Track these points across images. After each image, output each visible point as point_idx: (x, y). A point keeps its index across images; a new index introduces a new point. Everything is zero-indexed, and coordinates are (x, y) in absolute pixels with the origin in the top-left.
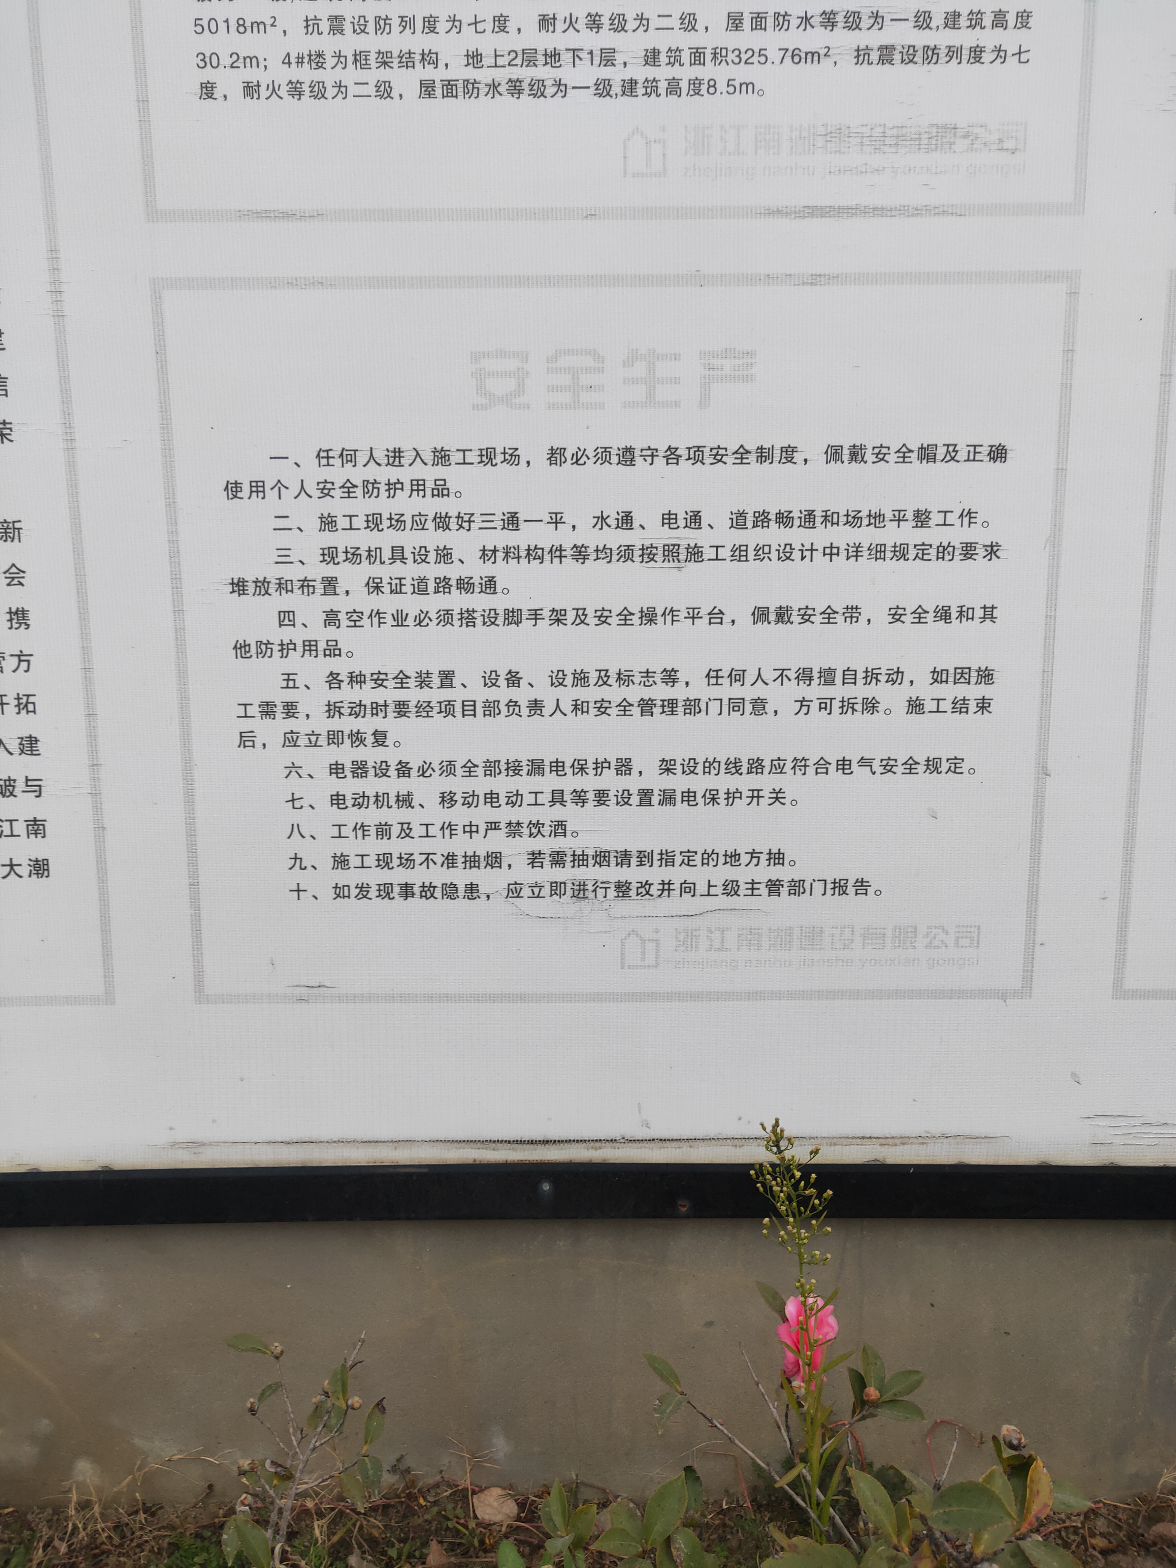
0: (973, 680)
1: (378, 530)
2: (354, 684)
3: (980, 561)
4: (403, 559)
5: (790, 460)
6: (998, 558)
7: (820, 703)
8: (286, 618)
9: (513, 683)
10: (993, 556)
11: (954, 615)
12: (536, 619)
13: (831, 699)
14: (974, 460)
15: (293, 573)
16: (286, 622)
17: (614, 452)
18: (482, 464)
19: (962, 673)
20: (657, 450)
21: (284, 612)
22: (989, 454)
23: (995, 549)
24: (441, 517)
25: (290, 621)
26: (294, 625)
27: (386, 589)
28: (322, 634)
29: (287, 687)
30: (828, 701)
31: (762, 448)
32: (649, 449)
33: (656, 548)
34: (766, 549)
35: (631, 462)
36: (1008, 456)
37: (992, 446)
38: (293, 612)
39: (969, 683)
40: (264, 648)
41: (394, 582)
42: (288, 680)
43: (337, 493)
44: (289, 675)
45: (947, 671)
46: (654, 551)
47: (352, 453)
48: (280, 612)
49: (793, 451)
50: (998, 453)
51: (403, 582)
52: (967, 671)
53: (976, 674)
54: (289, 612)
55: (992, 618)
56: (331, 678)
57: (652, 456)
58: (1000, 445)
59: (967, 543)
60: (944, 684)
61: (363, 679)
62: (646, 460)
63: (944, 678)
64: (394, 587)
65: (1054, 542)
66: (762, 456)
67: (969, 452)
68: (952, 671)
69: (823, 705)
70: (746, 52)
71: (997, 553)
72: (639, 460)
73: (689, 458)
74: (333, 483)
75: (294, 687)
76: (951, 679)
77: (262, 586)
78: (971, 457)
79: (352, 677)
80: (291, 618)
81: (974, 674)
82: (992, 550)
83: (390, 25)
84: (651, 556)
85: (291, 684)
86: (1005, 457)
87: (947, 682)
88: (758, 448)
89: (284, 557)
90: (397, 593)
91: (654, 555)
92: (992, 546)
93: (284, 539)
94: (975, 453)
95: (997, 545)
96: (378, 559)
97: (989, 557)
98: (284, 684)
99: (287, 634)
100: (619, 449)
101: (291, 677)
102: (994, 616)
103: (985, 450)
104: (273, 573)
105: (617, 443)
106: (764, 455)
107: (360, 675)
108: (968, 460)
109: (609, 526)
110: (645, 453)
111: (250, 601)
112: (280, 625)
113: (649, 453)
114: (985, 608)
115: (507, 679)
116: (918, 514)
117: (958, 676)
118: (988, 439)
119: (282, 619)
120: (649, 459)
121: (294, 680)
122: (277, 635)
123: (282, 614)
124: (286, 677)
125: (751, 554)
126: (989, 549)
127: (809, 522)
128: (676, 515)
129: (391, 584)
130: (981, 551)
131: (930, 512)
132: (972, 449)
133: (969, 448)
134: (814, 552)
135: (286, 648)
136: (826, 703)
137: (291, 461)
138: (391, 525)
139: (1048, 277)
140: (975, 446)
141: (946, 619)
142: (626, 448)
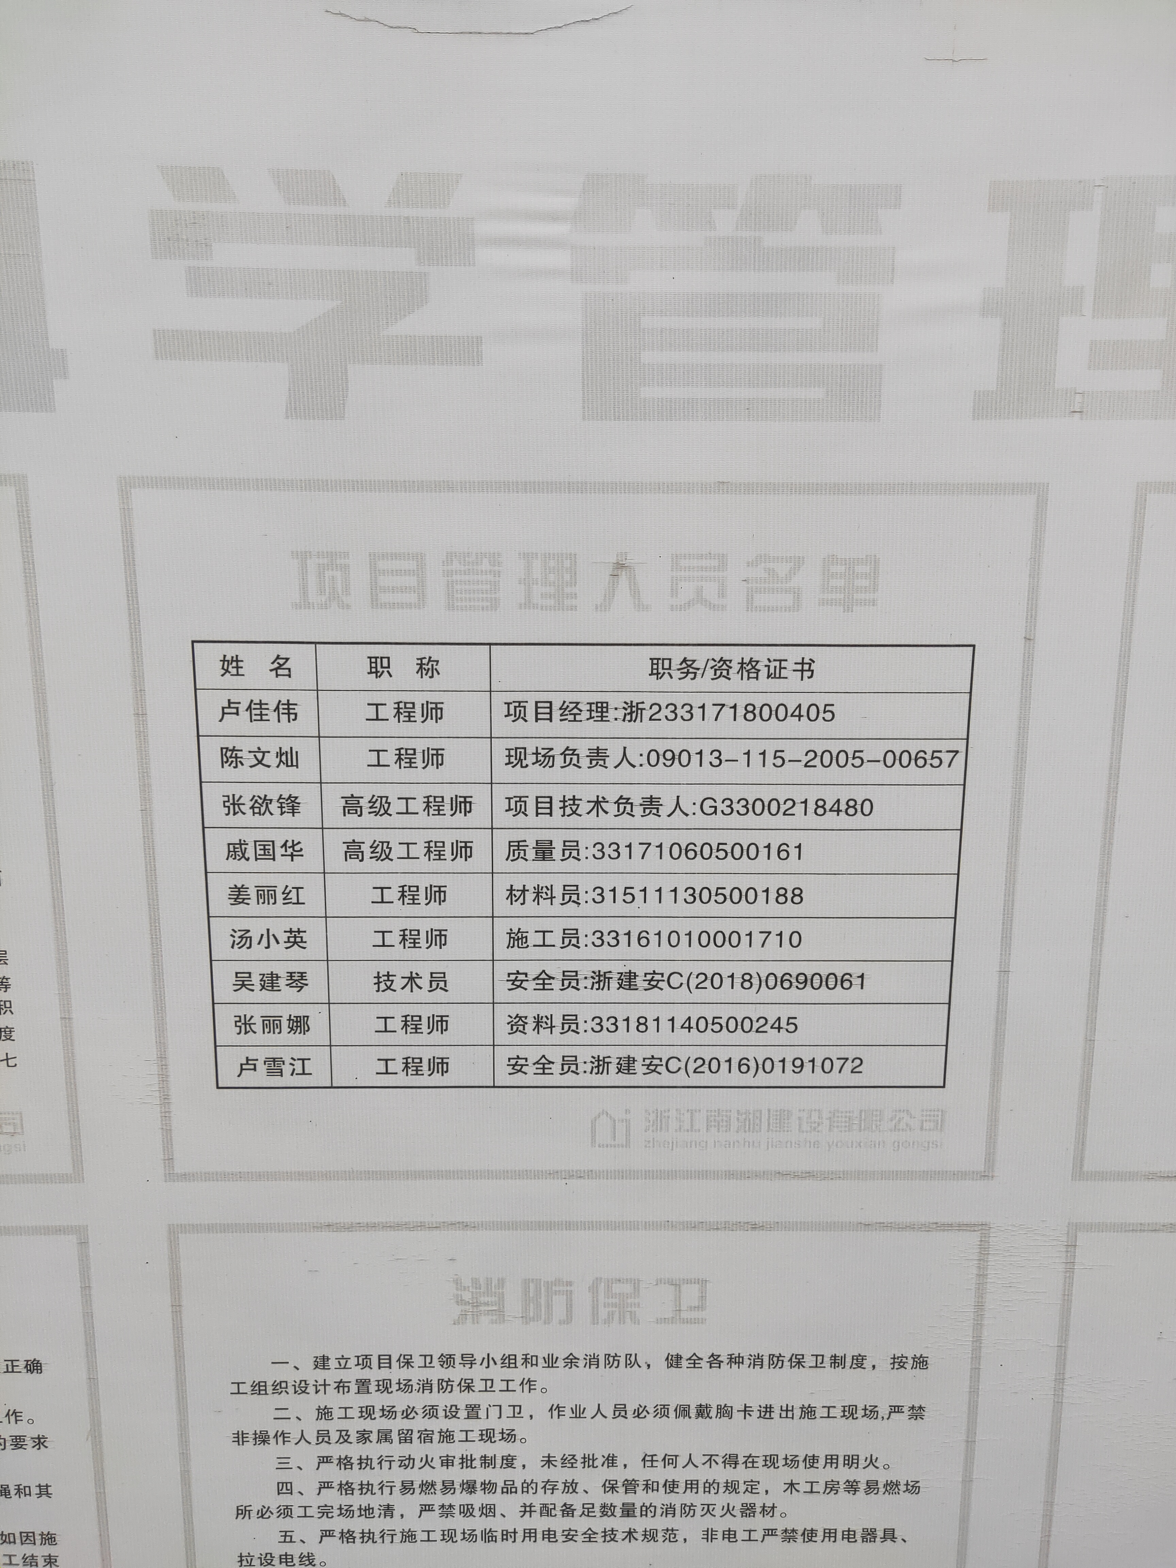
0: (38, 1542)
3: (30, 1450)
6: (46, 1447)
10: (41, 1446)
11: (13, 1492)
14: (13, 1372)
19: (27, 1536)
22: (26, 1367)
23: (42, 1440)
36: (43, 1368)
37: (27, 1361)
39: (35, 1544)
45: (14, 1534)
50: (34, 1366)
52: (31, 1534)
53: (40, 1537)
55: (48, 1495)
58: (35, 1360)
59: (16, 1436)
60: (12, 1544)
63: (12, 1540)
65: (95, 1435)
67: (7, 1365)
68: (17, 1535)
71: (45, 1444)
76: (18, 1541)
78: (10, 1370)
81: (38, 1537)
82: (40, 1442)
86: (41, 1369)
87: (14, 1542)
92: (39, 1438)
94: (13, 1366)
95: (44, 1437)
97: (37, 1447)
102: (49, 1492)
103: (22, 1364)
108: (7, 1372)
114: (40, 1486)
117: (24, 1539)
118: (23, 1355)
126: (37, 1441)
130: (29, 1443)
132: (10, 1363)
133: (7, 1363)
139: (59, 1230)
140: (12, 1361)
141: (6, 1495)
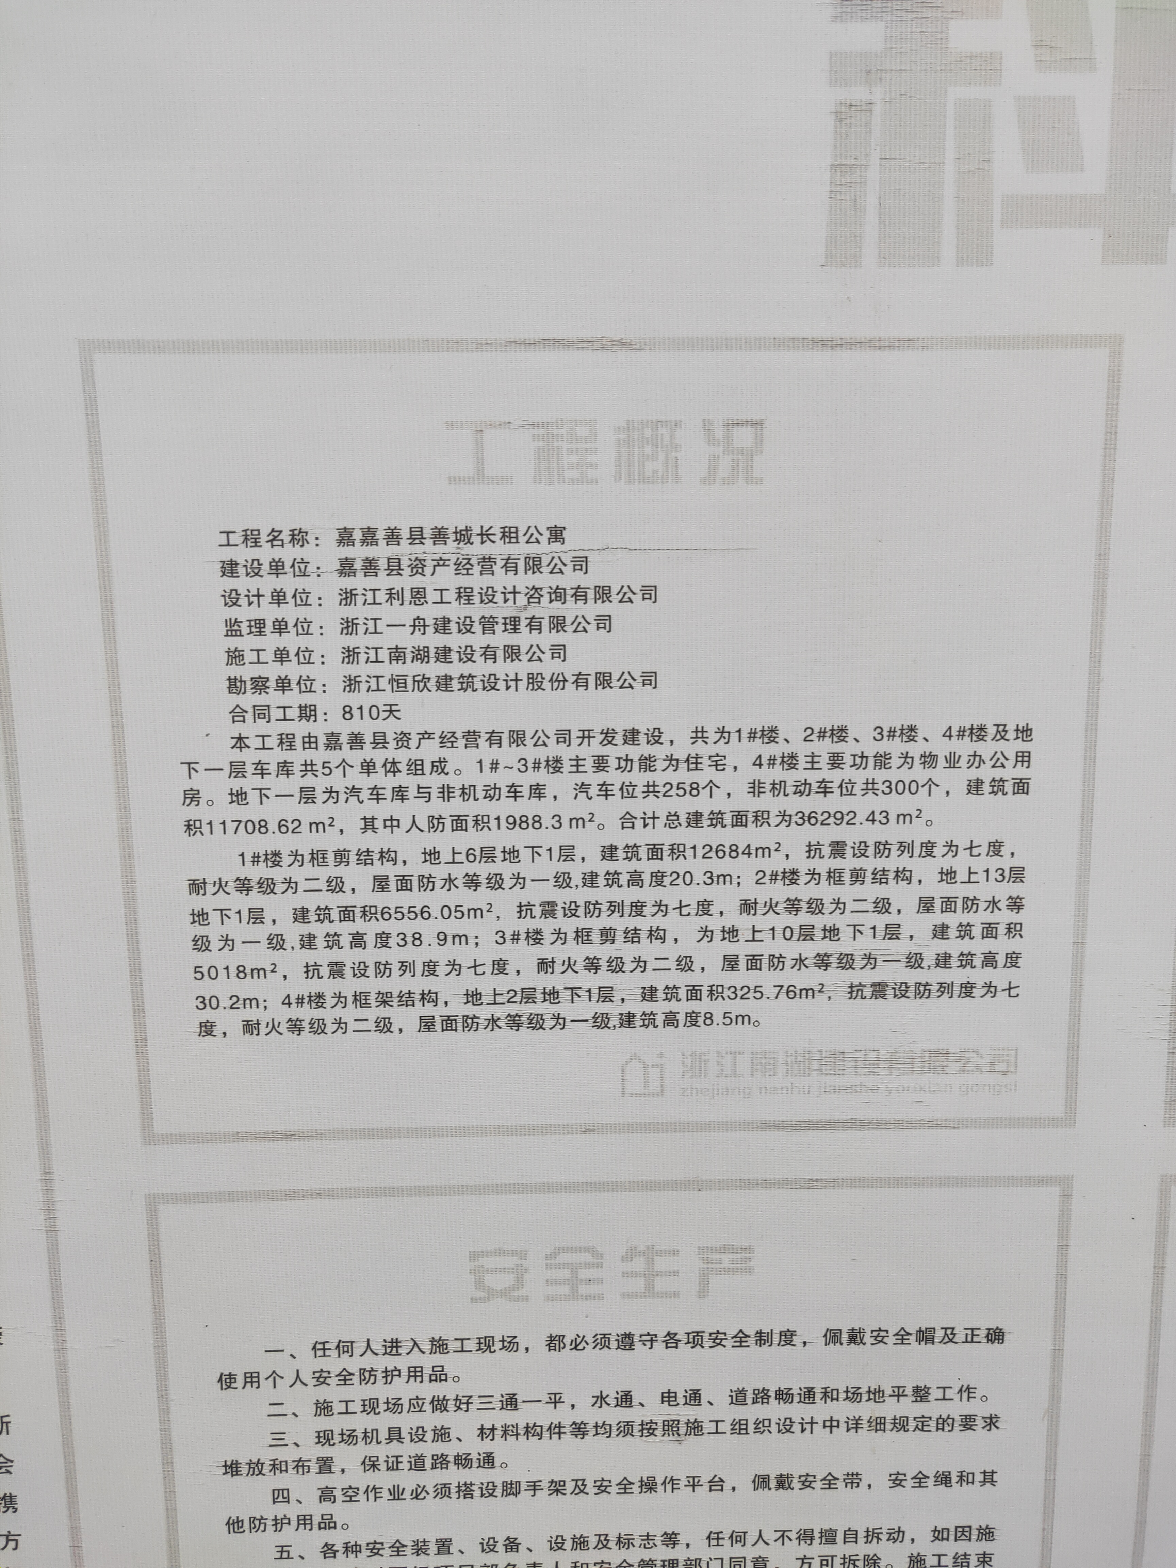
0: (974, 1537)
1: (375, 1413)
2: (350, 1554)
3: (980, 1432)
4: (400, 1439)
5: (789, 1343)
6: (997, 1428)
7: (822, 1561)
8: (280, 1496)
9: (512, 1549)
10: (993, 1427)
11: (954, 1479)
12: (535, 1490)
13: (832, 1557)
14: (972, 1342)
15: (288, 1455)
16: (280, 1499)
17: (613, 1338)
18: (480, 1352)
19: (963, 1531)
20: (656, 1336)
21: (279, 1490)
22: (987, 1336)
23: (994, 1420)
24: (438, 1400)
25: (284, 1498)
26: (288, 1502)
27: (383, 1467)
28: (317, 1510)
29: (281, 1558)
30: (830, 1559)
31: (761, 1333)
32: (648, 1334)
33: (656, 1423)
34: (766, 1423)
35: (631, 1346)
36: (1005, 1338)
37: (989, 1329)
38: (288, 1490)
39: (970, 1540)
40: (257, 1523)
41: (390, 1460)
42: (282, 1552)
43: (333, 1381)
44: (282, 1547)
45: (948, 1529)
46: (654, 1426)
47: (349, 1344)
48: (274, 1490)
49: (792, 1335)
50: (996, 1336)
51: (400, 1459)
52: (967, 1529)
53: (977, 1532)
54: (283, 1490)
55: (992, 1482)
56: (326, 1549)
57: (652, 1341)
58: (997, 1328)
59: (966, 1416)
60: (945, 1541)
61: (358, 1549)
62: (645, 1345)
63: (945, 1536)
64: (390, 1465)
65: (1053, 1413)
66: (761, 1340)
67: (967, 1335)
68: (952, 1530)
69: (824, 1562)
70: (742, 989)
71: (997, 1424)
72: (638, 1345)
73: (689, 1343)
74: (329, 1372)
75: (288, 1558)
76: (952, 1537)
77: (256, 1467)
78: (969, 1339)
79: (347, 1547)
80: (286, 1495)
81: (975, 1533)
82: (992, 1422)
83: (390, 969)
84: (651, 1431)
85: (285, 1555)
86: (1003, 1339)
87: (948, 1539)
88: (757, 1333)
89: (278, 1440)
90: (393, 1469)
91: (654, 1429)
92: (991, 1418)
93: (278, 1424)
94: (973, 1335)
95: (996, 1417)
96: (374, 1440)
97: (988, 1428)
98: (278, 1555)
99: (281, 1510)
100: (618, 1335)
101: (285, 1549)
102: (995, 1479)
103: (983, 1333)
104: (267, 1455)
105: (616, 1329)
106: (762, 1338)
107: (356, 1545)
108: (966, 1342)
109: (609, 1405)
110: (644, 1338)
111: (243, 1482)
112: (274, 1502)
113: (648, 1338)
114: (985, 1472)
115: (506, 1545)
116: (917, 1390)
117: (959, 1534)
118: (985, 1323)
119: (276, 1496)
120: (648, 1344)
121: (288, 1552)
122: (270, 1511)
123: (276, 1492)
124: (280, 1549)
125: (751, 1427)
126: (988, 1420)
127: (809, 1398)
128: (676, 1393)
129: (387, 1462)
130: (980, 1422)
131: (929, 1388)
132: (969, 1332)
133: (967, 1331)
134: (814, 1425)
135: (279, 1523)
136: (827, 1561)
137: (287, 1353)
138: (388, 1409)
139: (1041, 1181)
140: (972, 1330)
141: (946, 1483)
142: (625, 1334)
